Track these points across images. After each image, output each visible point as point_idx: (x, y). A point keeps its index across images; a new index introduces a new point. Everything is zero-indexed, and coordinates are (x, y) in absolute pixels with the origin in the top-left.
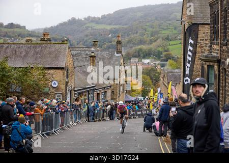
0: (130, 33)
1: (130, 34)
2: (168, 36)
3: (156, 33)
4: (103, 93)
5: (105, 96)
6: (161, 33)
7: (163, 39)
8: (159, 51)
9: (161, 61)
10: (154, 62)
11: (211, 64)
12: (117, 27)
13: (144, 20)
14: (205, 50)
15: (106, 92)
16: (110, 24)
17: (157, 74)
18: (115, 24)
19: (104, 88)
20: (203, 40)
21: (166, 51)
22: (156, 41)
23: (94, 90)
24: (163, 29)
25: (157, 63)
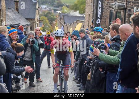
9: (54, 7)
10: (50, 8)
15: (26, 28)
19: (26, 25)
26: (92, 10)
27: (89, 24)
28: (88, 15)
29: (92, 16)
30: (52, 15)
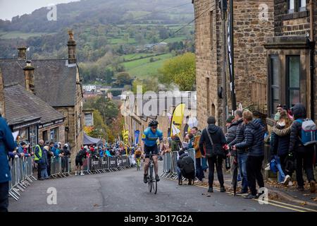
0: (61, 44)
1: (60, 46)
2: (121, 47)
3: (103, 43)
4: (51, 130)
5: (56, 137)
6: (109, 44)
7: (114, 53)
8: (109, 70)
9: (113, 87)
10: (102, 89)
11: (294, 52)
12: (39, 35)
13: (81, 24)
14: (245, 41)
15: (56, 129)
16: (27, 31)
17: (109, 107)
18: (36, 31)
19: (54, 122)
20: (242, 23)
21: (120, 71)
22: (103, 55)
23: (37, 125)
24: (112, 36)
25: (106, 90)
26: (216, 66)
27: (208, 102)
28: (206, 82)
29: (216, 81)
30: (110, 104)
